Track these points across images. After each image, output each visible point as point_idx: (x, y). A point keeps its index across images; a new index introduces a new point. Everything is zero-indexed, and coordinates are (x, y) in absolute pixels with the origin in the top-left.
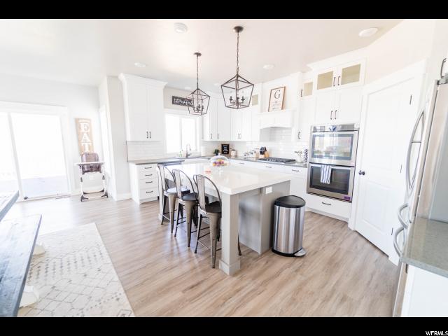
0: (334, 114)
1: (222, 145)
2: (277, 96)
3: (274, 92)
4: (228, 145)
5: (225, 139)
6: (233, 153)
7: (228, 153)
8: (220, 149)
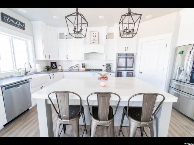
0: (126, 49)
1: (51, 63)
2: (94, 36)
3: (92, 34)
4: (56, 63)
5: (53, 59)
6: (59, 68)
7: (56, 68)
8: (50, 65)
